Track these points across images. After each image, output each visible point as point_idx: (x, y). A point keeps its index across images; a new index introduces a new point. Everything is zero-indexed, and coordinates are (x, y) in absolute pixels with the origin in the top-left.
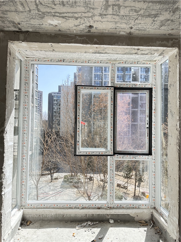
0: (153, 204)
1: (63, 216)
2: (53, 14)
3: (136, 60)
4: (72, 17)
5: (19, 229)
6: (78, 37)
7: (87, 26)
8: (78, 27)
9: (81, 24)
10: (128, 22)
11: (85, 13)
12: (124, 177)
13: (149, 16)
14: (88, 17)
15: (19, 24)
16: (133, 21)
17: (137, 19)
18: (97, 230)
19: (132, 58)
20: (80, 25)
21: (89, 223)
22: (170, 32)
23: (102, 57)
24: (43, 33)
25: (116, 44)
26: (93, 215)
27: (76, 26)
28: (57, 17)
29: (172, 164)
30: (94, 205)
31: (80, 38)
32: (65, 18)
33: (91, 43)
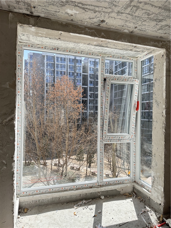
0: (134, 179)
1: (59, 198)
2: (76, 4)
3: (122, 56)
4: (92, 10)
5: (18, 218)
6: (87, 29)
7: (100, 20)
8: (92, 20)
9: (96, 18)
10: (137, 22)
11: (106, 8)
12: (77, 160)
13: (155, 20)
14: (106, 13)
15: (34, 8)
16: (141, 22)
17: (145, 21)
18: (93, 207)
19: (120, 53)
20: (94, 18)
21: (84, 201)
22: (163, 35)
23: (95, 50)
24: (54, 21)
25: (120, 40)
26: (86, 194)
27: (90, 19)
28: (78, 8)
29: (157, 144)
30: (87, 185)
31: (89, 30)
32: (85, 10)
33: (99, 36)
